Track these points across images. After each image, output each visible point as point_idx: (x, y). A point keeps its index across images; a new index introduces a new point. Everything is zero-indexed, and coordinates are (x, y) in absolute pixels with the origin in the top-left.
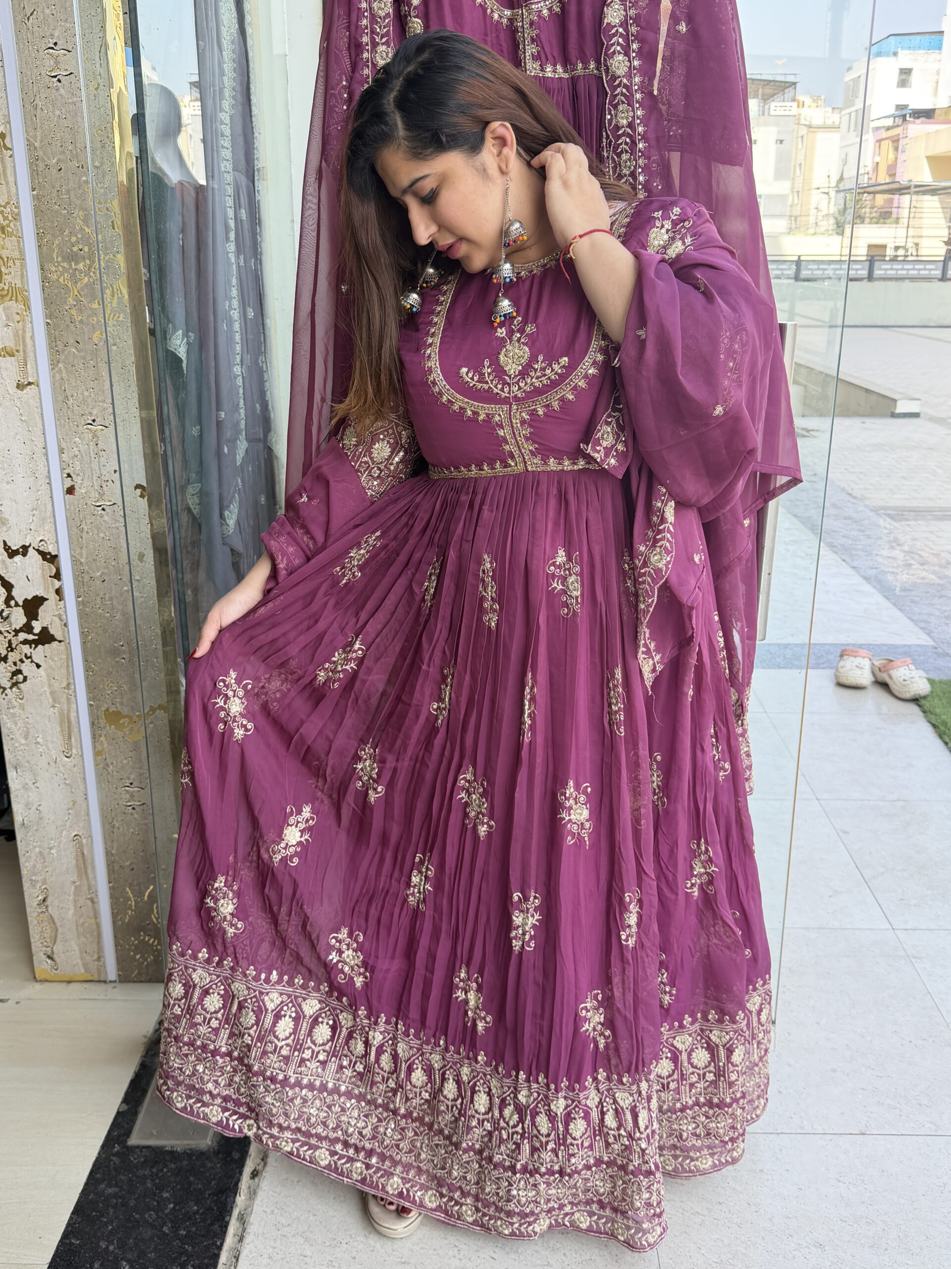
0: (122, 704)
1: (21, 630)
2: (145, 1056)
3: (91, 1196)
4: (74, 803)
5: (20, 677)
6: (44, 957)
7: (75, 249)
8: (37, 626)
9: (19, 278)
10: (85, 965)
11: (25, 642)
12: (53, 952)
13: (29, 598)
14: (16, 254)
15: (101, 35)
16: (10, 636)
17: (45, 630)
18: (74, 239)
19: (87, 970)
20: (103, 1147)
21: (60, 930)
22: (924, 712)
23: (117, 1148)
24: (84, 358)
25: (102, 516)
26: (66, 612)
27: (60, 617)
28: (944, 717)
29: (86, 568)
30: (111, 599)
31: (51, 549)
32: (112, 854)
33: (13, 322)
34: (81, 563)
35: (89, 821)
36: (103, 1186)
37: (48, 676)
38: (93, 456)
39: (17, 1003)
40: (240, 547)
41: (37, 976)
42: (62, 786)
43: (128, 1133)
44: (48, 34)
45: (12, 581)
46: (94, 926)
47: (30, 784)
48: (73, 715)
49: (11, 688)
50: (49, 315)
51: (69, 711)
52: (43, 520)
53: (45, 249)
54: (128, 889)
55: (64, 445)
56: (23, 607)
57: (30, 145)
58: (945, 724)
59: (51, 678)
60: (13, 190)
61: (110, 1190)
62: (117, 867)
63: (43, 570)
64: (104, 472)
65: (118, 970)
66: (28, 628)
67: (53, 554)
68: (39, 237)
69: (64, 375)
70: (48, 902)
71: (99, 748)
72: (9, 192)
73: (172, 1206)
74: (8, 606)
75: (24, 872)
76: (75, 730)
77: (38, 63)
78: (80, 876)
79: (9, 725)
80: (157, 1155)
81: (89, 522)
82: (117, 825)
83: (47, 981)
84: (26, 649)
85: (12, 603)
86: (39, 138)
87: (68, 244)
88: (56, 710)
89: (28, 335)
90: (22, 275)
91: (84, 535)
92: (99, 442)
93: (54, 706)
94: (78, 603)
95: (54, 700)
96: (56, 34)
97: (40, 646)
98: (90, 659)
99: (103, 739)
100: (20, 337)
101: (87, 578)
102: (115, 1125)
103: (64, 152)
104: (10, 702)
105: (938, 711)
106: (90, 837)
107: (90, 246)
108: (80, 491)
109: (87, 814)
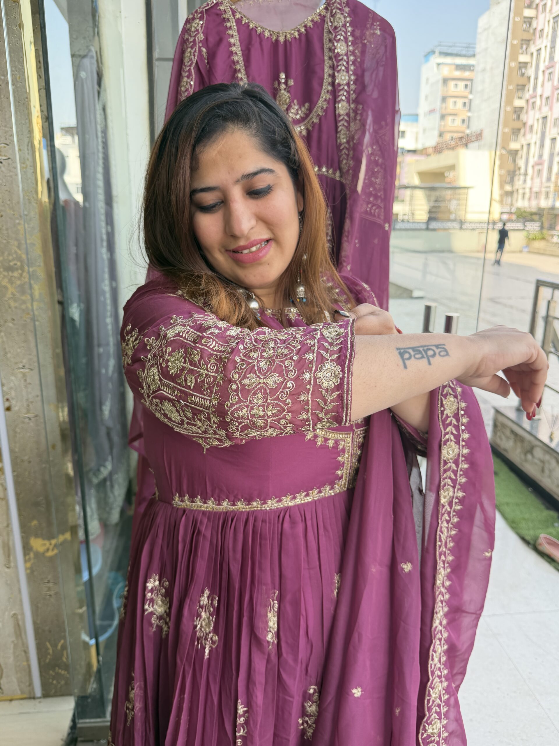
0: (42, 534)
4: (12, 594)
7: (12, 264)
10: (21, 690)
15: (28, 135)
18: (11, 258)
19: (22, 692)
21: (5, 671)
24: (18, 330)
25: (29, 423)
26: (6, 481)
29: (19, 455)
30: (35, 472)
32: (38, 624)
34: (16, 452)
35: (22, 605)
38: (23, 388)
40: (111, 425)
42: (5, 585)
46: (27, 666)
48: (11, 542)
51: (8, 540)
54: (47, 644)
55: (5, 381)
62: (40, 631)
64: (30, 397)
65: (42, 690)
76: (12, 551)
78: (17, 638)
81: (20, 427)
82: (40, 606)
87: (7, 261)
91: (18, 435)
92: (27, 379)
94: (14, 476)
98: (22, 510)
101: (19, 461)
103: (4, 206)
106: (23, 614)
107: (22, 262)
108: (15, 409)
109: (21, 601)
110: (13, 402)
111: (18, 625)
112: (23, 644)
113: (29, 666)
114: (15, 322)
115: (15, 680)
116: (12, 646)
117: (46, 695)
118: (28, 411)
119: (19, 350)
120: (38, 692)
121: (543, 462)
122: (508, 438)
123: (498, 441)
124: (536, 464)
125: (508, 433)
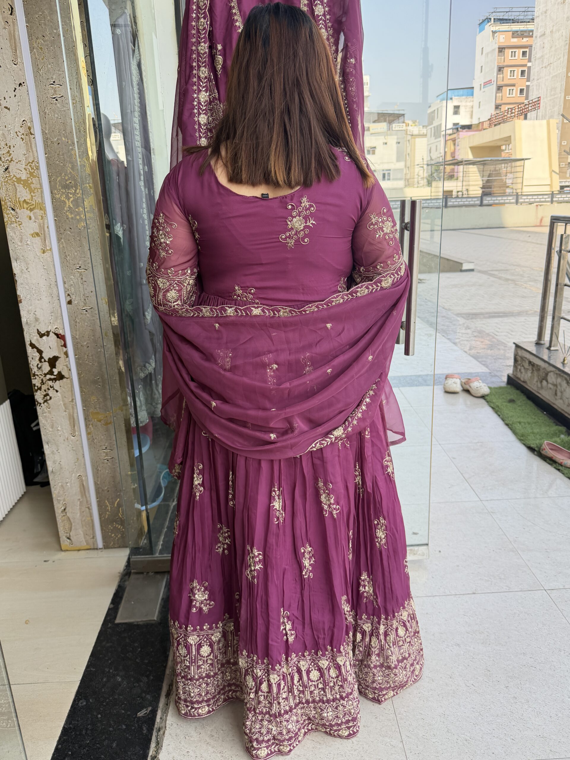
0: (100, 408)
1: (48, 374)
2: (120, 582)
3: (99, 648)
4: (78, 459)
5: (48, 397)
6: (66, 539)
7: (68, 182)
8: (56, 371)
9: (40, 198)
10: (86, 541)
11: (50, 379)
12: (70, 536)
13: (51, 357)
14: (38, 186)
15: (76, 77)
16: (42, 377)
17: (59, 373)
18: (67, 178)
19: (87, 544)
20: (103, 625)
21: (73, 524)
22: (487, 402)
23: (110, 625)
24: (74, 236)
25: (86, 314)
26: (69, 363)
27: (67, 366)
28: (497, 404)
29: (79, 341)
30: (92, 356)
31: (61, 332)
32: (98, 484)
33: (38, 220)
34: (76, 339)
35: (86, 468)
36: (104, 643)
37: (62, 396)
38: (80, 285)
39: (54, 562)
40: (153, 330)
41: (63, 548)
42: (71, 451)
43: (115, 618)
44: (50, 77)
45: (42, 349)
46: (90, 521)
47: (55, 451)
48: (75, 415)
49: (44, 403)
50: (56, 215)
51: (73, 413)
52: (56, 318)
53: (52, 183)
54: (106, 501)
55: (66, 280)
56: (48, 362)
57: (43, 132)
58: (498, 406)
59: (64, 397)
60: (36, 154)
61: (108, 645)
62: (100, 490)
63: (57, 343)
64: (86, 292)
65: (103, 542)
66: (51, 372)
67: (62, 334)
68: (50, 177)
69: (64, 245)
70: (67, 510)
71: (89, 431)
72: (33, 156)
73: (139, 649)
74: (41, 362)
75: (54, 496)
76: (77, 422)
77: (46, 91)
78: (82, 496)
79: (43, 422)
80: (130, 627)
81: (79, 317)
82: (100, 469)
83: (67, 550)
84: (50, 383)
85: (43, 360)
86: (47, 128)
87: (64, 181)
88: (67, 413)
89: (46, 226)
90: (42, 196)
91: (77, 324)
92: (83, 278)
93: (65, 411)
94: (76, 359)
95: (66, 408)
96: (54, 77)
97: (57, 381)
98: (83, 386)
99: (91, 426)
100: (42, 227)
101: (79, 346)
102: (108, 615)
103: (60, 135)
104: (43, 410)
105: (494, 401)
106: (87, 476)
107: (75, 180)
108: (75, 302)
109: (85, 465)
110: (73, 297)
111: (83, 485)
112: (87, 502)
113: (92, 521)
114: (72, 230)
115: (82, 533)
116: (79, 503)
117: (106, 546)
118: (85, 304)
119: (76, 254)
120: (100, 544)
121: (556, 385)
122: (526, 370)
123: (519, 375)
124: (550, 388)
125: (526, 365)
